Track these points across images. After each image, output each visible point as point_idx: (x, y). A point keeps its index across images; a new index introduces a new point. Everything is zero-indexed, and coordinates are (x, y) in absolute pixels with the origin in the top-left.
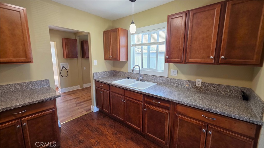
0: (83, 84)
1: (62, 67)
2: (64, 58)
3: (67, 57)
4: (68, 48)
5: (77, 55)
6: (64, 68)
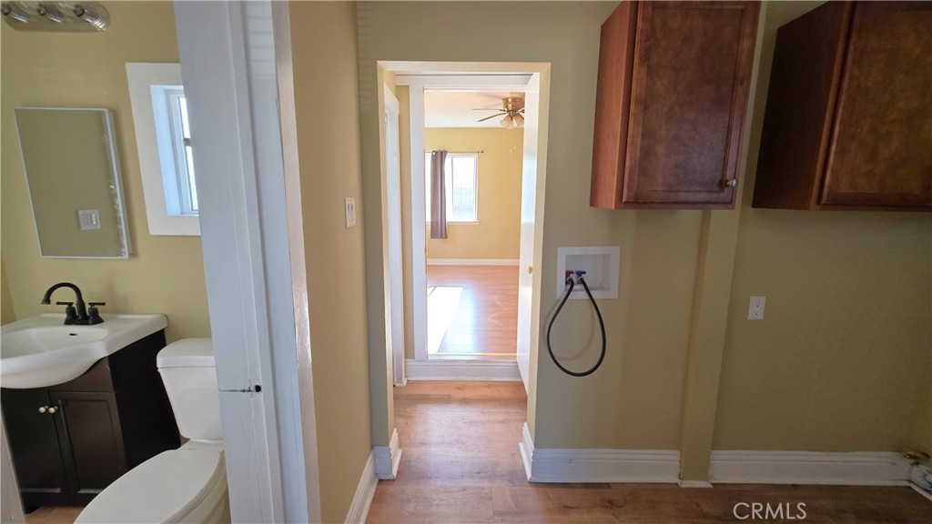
0: (716, 445)
1: (570, 282)
2: (593, 202)
3: (624, 200)
4: (645, 106)
5: (729, 173)
6: (581, 287)
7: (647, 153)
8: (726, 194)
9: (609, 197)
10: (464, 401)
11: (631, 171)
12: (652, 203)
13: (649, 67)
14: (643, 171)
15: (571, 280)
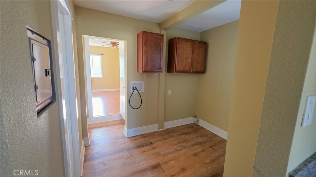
3: (143, 71)
4: (146, 53)
5: (161, 67)
6: (136, 90)
7: (147, 62)
8: (161, 70)
9: (140, 70)
10: (106, 126)
11: (144, 66)
12: (148, 72)
13: (146, 46)
14: (146, 65)
15: (134, 89)
